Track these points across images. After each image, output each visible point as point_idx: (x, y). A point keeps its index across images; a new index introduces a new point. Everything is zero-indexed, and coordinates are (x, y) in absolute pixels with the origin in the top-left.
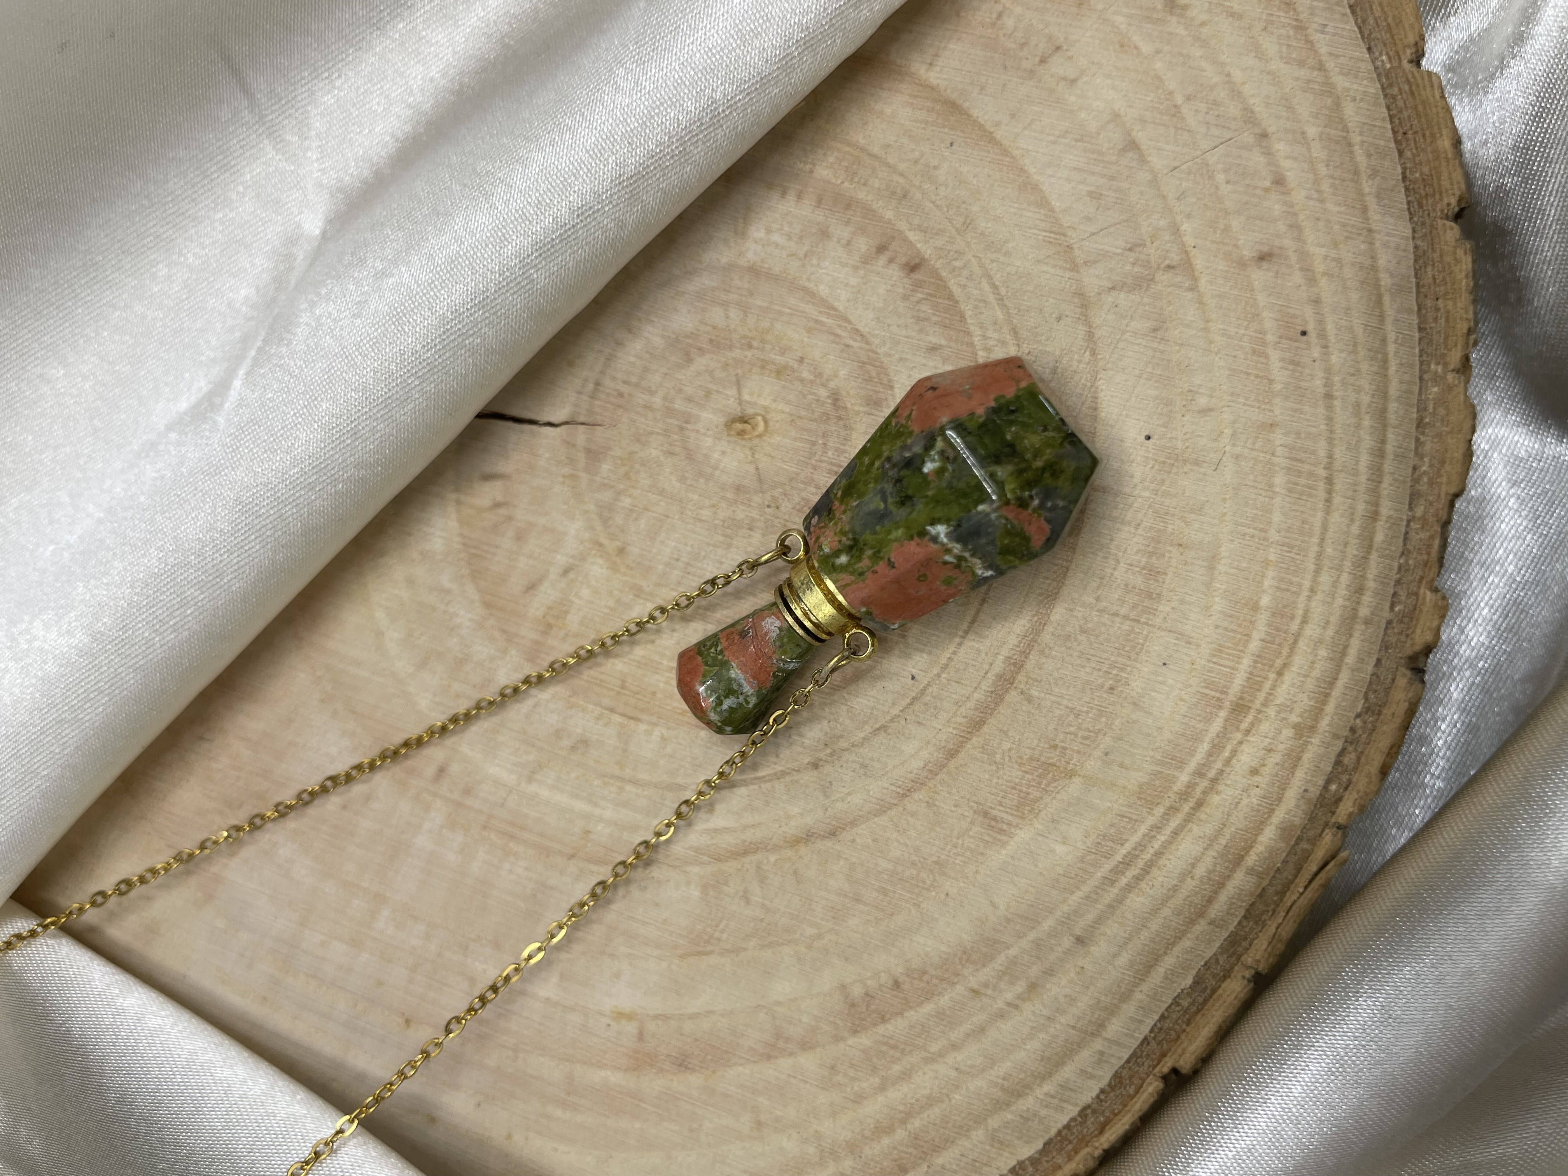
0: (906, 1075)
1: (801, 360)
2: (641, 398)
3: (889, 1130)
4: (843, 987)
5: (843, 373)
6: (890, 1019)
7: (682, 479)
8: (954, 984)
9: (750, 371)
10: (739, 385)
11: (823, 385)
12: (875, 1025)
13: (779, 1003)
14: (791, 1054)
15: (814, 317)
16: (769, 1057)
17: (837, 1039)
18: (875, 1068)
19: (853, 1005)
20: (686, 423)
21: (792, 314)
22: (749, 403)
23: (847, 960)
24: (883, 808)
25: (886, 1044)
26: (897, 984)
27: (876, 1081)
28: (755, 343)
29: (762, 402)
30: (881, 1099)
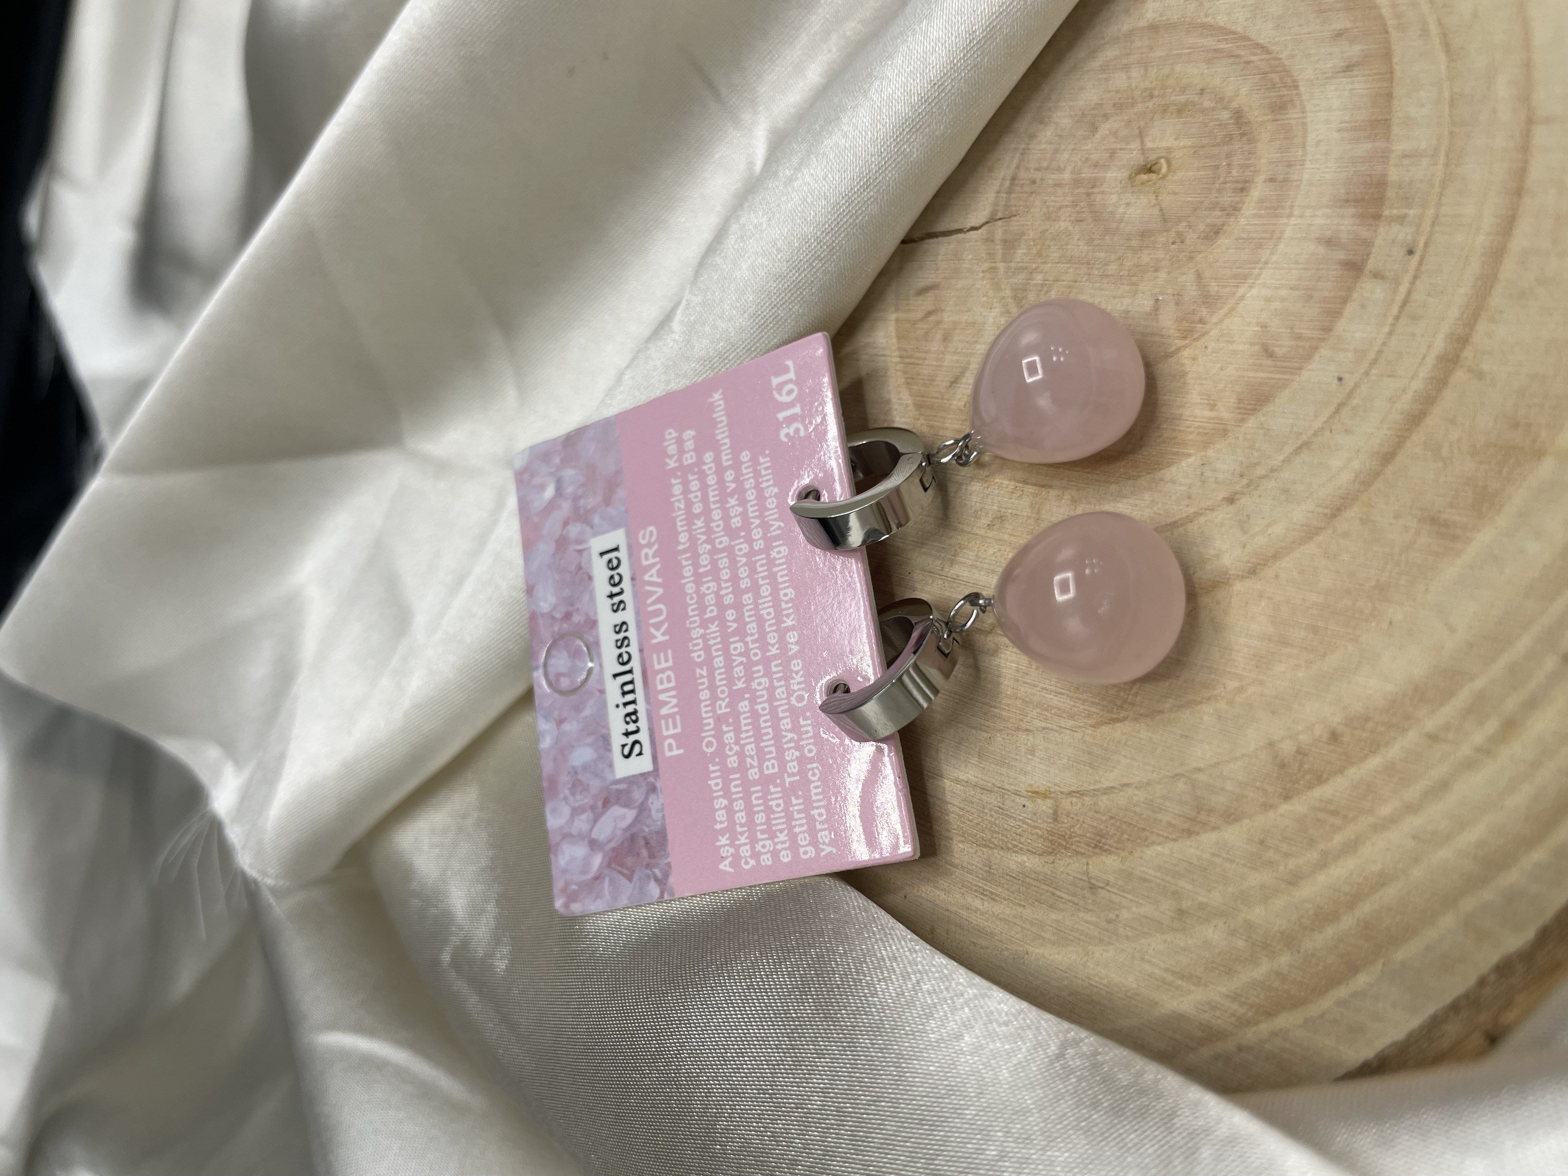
0: (1351, 847)
1: (1202, 92)
2: (1052, 178)
3: (1332, 917)
4: (1271, 744)
5: (1244, 90)
6: (1327, 779)
7: (1090, 241)
8: (1404, 730)
9: (1152, 120)
10: (1141, 136)
11: (1224, 108)
12: (1310, 787)
13: (1199, 770)
14: (1215, 828)
15: (1213, 47)
16: (1190, 833)
17: (1267, 807)
18: (1312, 840)
19: (1283, 766)
20: (1093, 187)
21: (1190, 53)
22: (1152, 149)
23: (1274, 713)
24: (1309, 533)
25: (1324, 810)
26: (1334, 737)
27: (1313, 856)
28: (1156, 93)
29: (1165, 144)
30: (1322, 878)
